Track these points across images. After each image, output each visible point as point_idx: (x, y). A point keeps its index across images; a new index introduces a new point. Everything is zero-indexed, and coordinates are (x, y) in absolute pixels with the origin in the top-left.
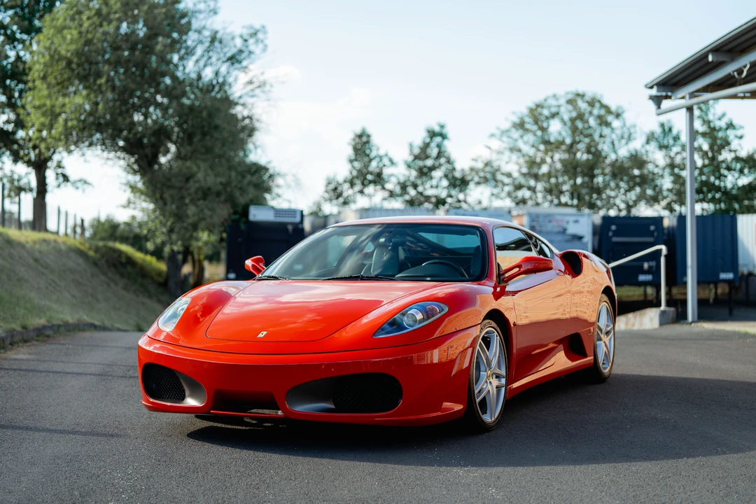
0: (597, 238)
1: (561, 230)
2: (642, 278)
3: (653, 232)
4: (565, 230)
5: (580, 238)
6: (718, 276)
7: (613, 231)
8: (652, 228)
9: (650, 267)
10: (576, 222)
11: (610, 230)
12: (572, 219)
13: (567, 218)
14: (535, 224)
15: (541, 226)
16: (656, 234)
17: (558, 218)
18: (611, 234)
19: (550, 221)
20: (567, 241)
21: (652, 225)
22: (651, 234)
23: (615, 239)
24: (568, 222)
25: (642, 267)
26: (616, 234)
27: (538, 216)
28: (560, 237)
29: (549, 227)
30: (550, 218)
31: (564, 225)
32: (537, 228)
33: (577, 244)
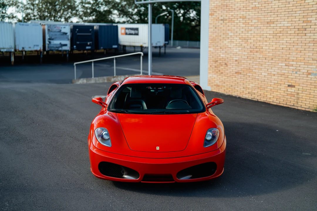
0: (72, 33)
1: (59, 30)
2: (87, 48)
3: (91, 31)
4: (60, 31)
5: (66, 34)
6: (112, 47)
7: (77, 31)
8: (91, 30)
9: (90, 44)
10: (64, 28)
11: (76, 31)
12: (63, 26)
13: (61, 26)
14: (49, 28)
15: (52, 29)
16: (92, 32)
17: (58, 26)
18: (76, 32)
19: (55, 27)
20: (62, 35)
21: (90, 29)
22: (90, 32)
23: (78, 34)
24: (61, 28)
25: (87, 44)
26: (78, 32)
27: (50, 25)
28: (59, 33)
29: (55, 29)
30: (55, 26)
31: (60, 29)
32: (51, 30)
33: (65, 36)
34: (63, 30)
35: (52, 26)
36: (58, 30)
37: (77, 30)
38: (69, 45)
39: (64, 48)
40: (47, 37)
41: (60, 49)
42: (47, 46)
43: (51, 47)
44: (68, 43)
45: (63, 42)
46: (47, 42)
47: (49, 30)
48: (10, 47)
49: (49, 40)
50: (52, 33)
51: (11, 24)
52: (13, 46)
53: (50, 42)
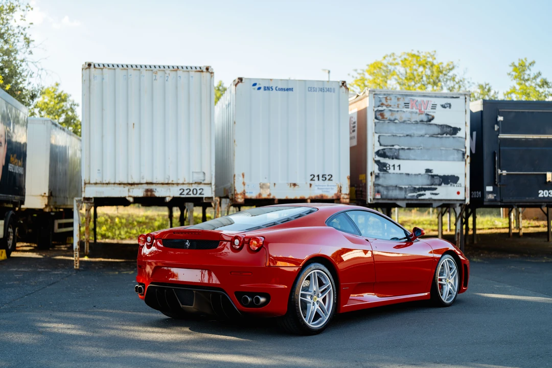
4: (428, 121)
7: (501, 124)
14: (383, 109)
15: (393, 113)
18: (497, 127)
20: (434, 136)
24: (434, 107)
25: (544, 177)
26: (505, 128)
27: (387, 97)
28: (423, 130)
29: (405, 114)
30: (407, 100)
31: (429, 110)
32: (387, 115)
33: (448, 140)
34: (442, 117)
35: (393, 102)
36: (418, 118)
37: (500, 118)
38: (465, 181)
39: (446, 193)
40: (373, 146)
41: (428, 195)
42: (370, 181)
43: (387, 188)
44: (462, 170)
45: (442, 168)
46: (372, 167)
47: (379, 116)
48: (198, 177)
49: (377, 158)
50: (393, 128)
51: (206, 75)
52: (210, 177)
53: (383, 167)
